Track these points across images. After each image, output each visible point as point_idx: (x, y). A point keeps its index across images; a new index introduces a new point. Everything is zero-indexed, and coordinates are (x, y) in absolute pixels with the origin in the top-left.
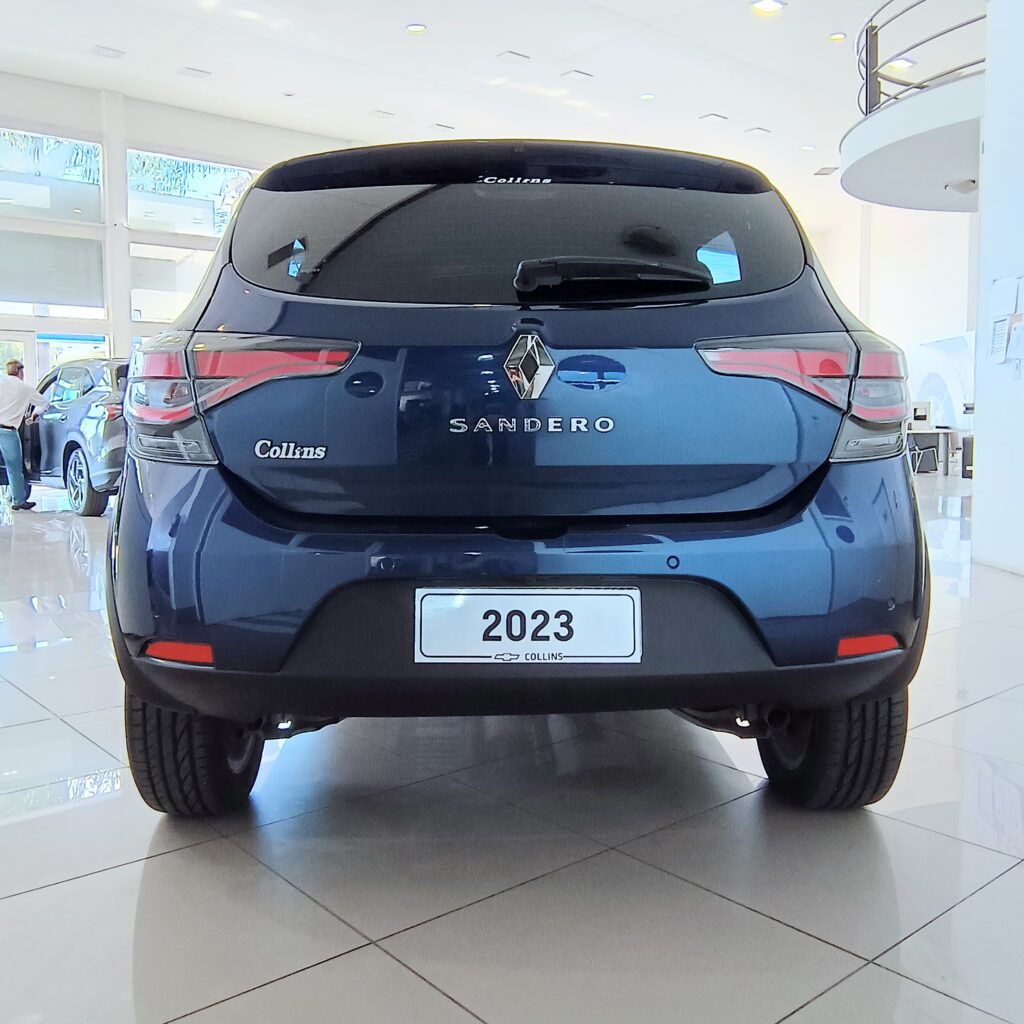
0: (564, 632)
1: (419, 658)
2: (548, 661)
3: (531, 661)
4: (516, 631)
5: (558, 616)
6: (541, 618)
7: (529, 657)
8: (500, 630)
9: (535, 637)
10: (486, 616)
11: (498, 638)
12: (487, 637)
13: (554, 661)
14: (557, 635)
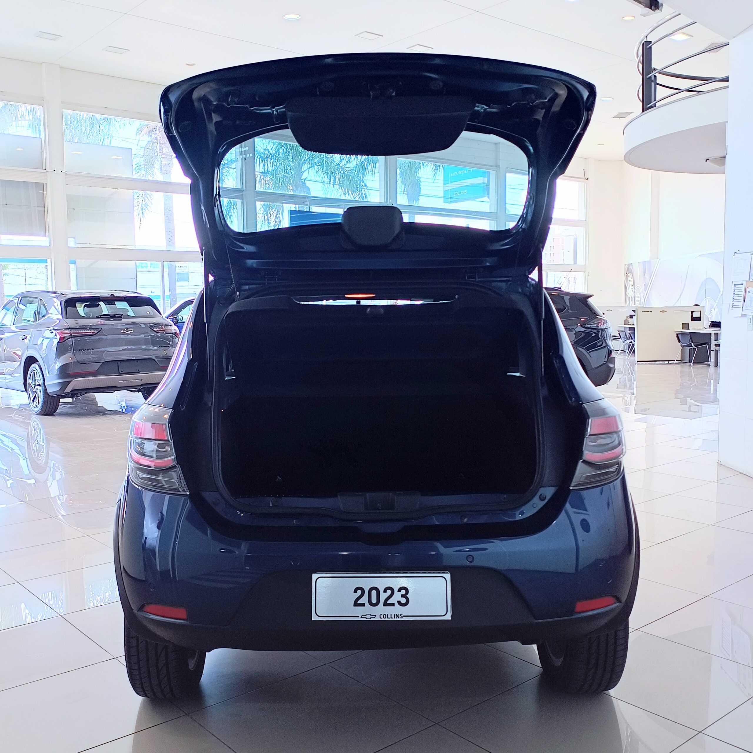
0: (403, 601)
1: (314, 618)
2: (393, 619)
3: (383, 619)
4: (374, 600)
5: (399, 590)
6: (389, 592)
7: (382, 616)
8: (364, 599)
9: (386, 604)
10: (355, 591)
11: (363, 605)
12: (356, 604)
13: (398, 619)
14: (399, 602)
